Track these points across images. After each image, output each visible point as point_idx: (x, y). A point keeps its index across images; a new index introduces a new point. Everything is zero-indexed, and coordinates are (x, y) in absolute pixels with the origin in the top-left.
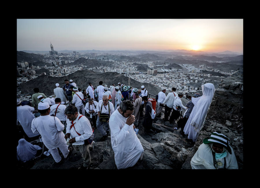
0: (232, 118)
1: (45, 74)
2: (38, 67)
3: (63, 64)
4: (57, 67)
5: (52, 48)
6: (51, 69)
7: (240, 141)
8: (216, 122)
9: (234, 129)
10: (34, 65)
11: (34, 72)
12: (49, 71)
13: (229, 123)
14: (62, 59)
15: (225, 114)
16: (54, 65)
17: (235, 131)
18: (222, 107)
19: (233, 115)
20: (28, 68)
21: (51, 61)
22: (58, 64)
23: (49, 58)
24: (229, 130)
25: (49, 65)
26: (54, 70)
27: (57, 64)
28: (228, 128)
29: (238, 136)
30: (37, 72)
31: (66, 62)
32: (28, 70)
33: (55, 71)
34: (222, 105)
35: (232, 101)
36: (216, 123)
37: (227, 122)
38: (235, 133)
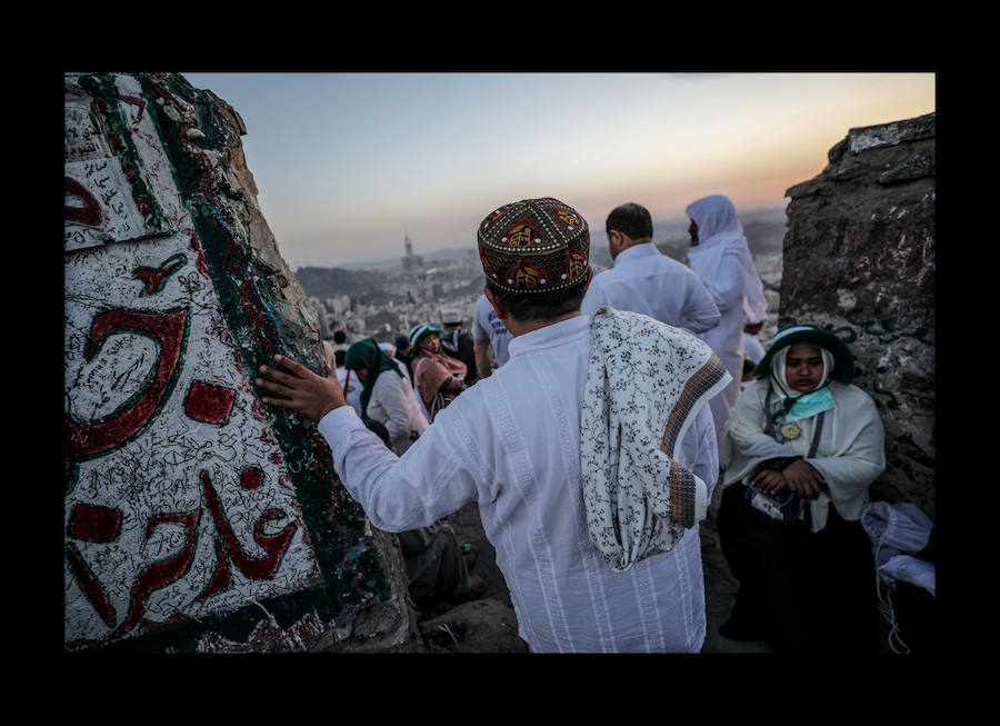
0: (852, 275)
1: (388, 328)
2: (372, 308)
3: (438, 293)
4: (421, 305)
5: (409, 247)
6: (404, 313)
7: (900, 364)
8: (809, 310)
9: (868, 316)
10: (363, 303)
11: (362, 323)
12: (397, 318)
13: (847, 301)
14: (435, 276)
15: (826, 266)
16: (411, 300)
17: (873, 323)
18: (814, 245)
19: (853, 261)
20: (348, 314)
21: (403, 289)
22: (422, 294)
23: (398, 281)
24: (854, 327)
25: (398, 301)
26: (411, 314)
27: (419, 296)
28: (851, 321)
29: (887, 342)
30: (370, 323)
31: (446, 287)
32: (350, 318)
33: (415, 318)
34: (812, 234)
35: (841, 208)
36: (808, 315)
37: (842, 299)
38: (875, 333)
